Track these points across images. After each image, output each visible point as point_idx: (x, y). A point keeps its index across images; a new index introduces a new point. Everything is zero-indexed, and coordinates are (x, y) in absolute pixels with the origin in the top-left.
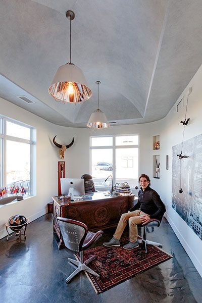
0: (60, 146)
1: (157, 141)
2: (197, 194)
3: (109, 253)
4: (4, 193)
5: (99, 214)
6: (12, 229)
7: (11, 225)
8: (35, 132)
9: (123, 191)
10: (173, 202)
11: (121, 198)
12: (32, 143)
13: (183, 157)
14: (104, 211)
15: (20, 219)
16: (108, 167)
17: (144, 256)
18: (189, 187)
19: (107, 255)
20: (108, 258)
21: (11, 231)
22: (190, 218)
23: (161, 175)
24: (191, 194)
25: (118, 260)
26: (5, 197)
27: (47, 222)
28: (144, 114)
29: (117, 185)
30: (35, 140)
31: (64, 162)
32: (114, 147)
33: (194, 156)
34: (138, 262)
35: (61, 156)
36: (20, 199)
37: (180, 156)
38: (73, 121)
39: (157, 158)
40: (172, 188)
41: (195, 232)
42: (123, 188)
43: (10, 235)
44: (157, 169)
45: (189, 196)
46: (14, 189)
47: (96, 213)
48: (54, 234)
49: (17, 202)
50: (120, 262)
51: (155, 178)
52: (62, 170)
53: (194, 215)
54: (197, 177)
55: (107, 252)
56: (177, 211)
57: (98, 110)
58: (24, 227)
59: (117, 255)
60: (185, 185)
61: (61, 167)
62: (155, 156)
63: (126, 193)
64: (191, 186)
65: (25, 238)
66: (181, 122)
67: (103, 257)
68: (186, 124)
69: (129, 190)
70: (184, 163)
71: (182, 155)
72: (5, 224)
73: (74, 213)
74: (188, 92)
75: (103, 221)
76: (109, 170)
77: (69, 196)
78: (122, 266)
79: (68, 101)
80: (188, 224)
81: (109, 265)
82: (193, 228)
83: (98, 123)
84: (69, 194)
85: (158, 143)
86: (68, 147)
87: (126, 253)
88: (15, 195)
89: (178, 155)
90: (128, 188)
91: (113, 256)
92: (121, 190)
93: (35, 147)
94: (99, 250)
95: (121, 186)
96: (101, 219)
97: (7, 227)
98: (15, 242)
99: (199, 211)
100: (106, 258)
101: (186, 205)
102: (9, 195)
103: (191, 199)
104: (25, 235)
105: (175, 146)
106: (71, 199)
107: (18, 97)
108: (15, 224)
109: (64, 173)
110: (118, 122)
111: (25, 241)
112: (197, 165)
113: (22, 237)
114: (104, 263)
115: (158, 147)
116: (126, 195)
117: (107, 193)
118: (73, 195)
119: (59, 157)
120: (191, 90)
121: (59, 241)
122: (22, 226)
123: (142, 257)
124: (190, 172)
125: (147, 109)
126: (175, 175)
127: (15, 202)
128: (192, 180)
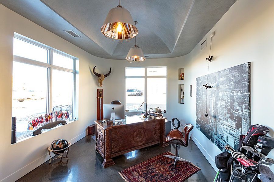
0: (99, 75)
1: (182, 73)
2: (221, 118)
3: (148, 170)
4: (50, 118)
5: (137, 135)
6: (55, 153)
7: (54, 149)
8: (78, 62)
9: (157, 114)
10: (197, 123)
11: (155, 121)
12: (75, 72)
13: (209, 87)
14: (141, 132)
15: (63, 143)
16: (136, 93)
17: (178, 170)
18: (213, 111)
19: (147, 171)
20: (149, 173)
21: (53, 155)
22: (215, 137)
23: (185, 101)
24: (215, 117)
25: (158, 175)
26: (51, 122)
27: (88, 144)
28: (173, 50)
29: (151, 110)
30: (77, 69)
31: (103, 89)
32: (146, 77)
33: (217, 86)
34: (174, 175)
35: (100, 84)
36: (64, 123)
37: (206, 86)
38: (111, 54)
39: (182, 86)
40: (196, 112)
41: (220, 148)
42: (156, 112)
43: (52, 158)
44: (182, 96)
45: (213, 119)
46: (59, 114)
47: (135, 134)
48: (97, 154)
49: (61, 126)
50: (160, 177)
51: (180, 103)
52: (100, 96)
53: (218, 134)
54: (221, 104)
55: (147, 168)
56: (201, 131)
57: (136, 45)
58: (67, 151)
59: (156, 170)
60: (209, 109)
61: (100, 94)
62: (180, 85)
63: (159, 116)
64: (215, 111)
65: (68, 161)
66: (207, 59)
67: (145, 173)
68: (210, 60)
69: (161, 114)
70: (208, 92)
71: (208, 85)
72: (47, 149)
73: (116, 135)
74: (212, 35)
75: (140, 141)
76: (136, 96)
77: (111, 120)
78: (162, 180)
79: (116, 38)
80: (213, 141)
81: (151, 180)
82: (218, 145)
83: (136, 57)
84: (111, 118)
85: (183, 74)
86: (106, 76)
87: (163, 168)
88: (59, 119)
89: (204, 86)
90: (160, 112)
91: (153, 172)
92: (154, 114)
93: (77, 76)
94: (140, 167)
95: (155, 110)
96: (139, 140)
97: (49, 151)
98: (58, 165)
99: (224, 131)
100: (147, 174)
101: (210, 126)
102: (54, 120)
103: (215, 121)
104: (67, 158)
105: (199, 78)
106: (114, 122)
107: (65, 31)
108: (58, 148)
109: (102, 99)
110: (149, 56)
111: (66, 163)
112: (220, 94)
113: (64, 161)
114: (147, 178)
115: (183, 77)
116: (158, 118)
117: (142, 116)
118: (114, 119)
119: (97, 85)
120: (214, 33)
121: (104, 160)
122: (65, 150)
123: (176, 171)
124: (214, 100)
125: (176, 47)
126: (200, 101)
127: (60, 126)
128: (216, 106)
